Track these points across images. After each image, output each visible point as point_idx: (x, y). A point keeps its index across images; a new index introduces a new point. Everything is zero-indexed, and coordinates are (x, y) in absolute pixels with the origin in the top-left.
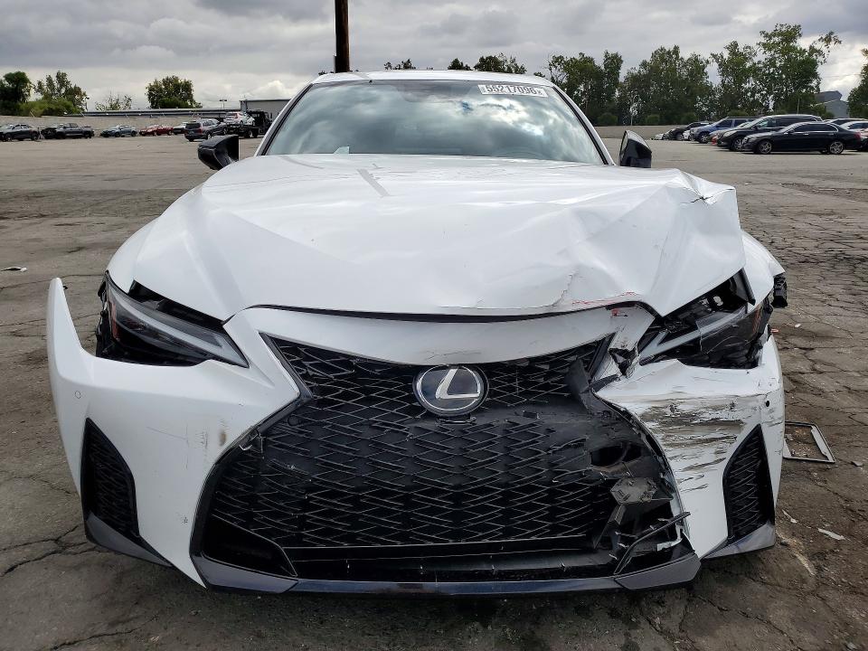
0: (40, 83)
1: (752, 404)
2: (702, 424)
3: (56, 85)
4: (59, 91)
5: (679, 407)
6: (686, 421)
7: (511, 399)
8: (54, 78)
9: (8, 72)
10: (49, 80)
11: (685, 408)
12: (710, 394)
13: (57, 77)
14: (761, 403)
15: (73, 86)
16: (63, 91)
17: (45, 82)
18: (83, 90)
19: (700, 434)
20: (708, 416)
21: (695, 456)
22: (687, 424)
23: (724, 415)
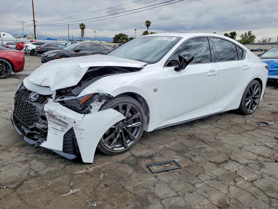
0: (242, 35)
1: (70, 120)
2: (57, 119)
3: (247, 35)
4: (248, 37)
5: (53, 113)
6: (53, 116)
7: (40, 102)
8: (247, 33)
9: (231, 32)
10: (246, 34)
11: (54, 114)
12: (61, 113)
13: (248, 32)
14: (73, 121)
15: (252, 35)
16: (249, 37)
17: (244, 34)
18: (255, 36)
19: (56, 121)
20: (59, 118)
21: (55, 126)
22: (54, 117)
23: (62, 120)
